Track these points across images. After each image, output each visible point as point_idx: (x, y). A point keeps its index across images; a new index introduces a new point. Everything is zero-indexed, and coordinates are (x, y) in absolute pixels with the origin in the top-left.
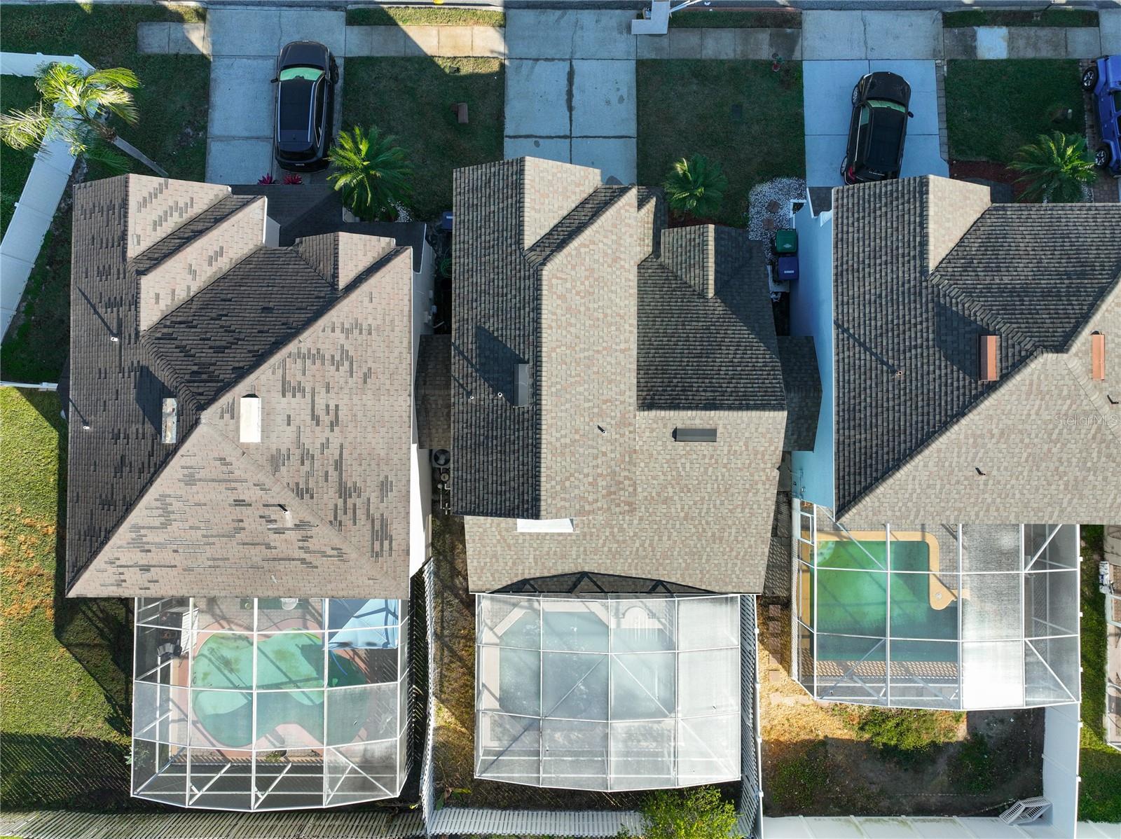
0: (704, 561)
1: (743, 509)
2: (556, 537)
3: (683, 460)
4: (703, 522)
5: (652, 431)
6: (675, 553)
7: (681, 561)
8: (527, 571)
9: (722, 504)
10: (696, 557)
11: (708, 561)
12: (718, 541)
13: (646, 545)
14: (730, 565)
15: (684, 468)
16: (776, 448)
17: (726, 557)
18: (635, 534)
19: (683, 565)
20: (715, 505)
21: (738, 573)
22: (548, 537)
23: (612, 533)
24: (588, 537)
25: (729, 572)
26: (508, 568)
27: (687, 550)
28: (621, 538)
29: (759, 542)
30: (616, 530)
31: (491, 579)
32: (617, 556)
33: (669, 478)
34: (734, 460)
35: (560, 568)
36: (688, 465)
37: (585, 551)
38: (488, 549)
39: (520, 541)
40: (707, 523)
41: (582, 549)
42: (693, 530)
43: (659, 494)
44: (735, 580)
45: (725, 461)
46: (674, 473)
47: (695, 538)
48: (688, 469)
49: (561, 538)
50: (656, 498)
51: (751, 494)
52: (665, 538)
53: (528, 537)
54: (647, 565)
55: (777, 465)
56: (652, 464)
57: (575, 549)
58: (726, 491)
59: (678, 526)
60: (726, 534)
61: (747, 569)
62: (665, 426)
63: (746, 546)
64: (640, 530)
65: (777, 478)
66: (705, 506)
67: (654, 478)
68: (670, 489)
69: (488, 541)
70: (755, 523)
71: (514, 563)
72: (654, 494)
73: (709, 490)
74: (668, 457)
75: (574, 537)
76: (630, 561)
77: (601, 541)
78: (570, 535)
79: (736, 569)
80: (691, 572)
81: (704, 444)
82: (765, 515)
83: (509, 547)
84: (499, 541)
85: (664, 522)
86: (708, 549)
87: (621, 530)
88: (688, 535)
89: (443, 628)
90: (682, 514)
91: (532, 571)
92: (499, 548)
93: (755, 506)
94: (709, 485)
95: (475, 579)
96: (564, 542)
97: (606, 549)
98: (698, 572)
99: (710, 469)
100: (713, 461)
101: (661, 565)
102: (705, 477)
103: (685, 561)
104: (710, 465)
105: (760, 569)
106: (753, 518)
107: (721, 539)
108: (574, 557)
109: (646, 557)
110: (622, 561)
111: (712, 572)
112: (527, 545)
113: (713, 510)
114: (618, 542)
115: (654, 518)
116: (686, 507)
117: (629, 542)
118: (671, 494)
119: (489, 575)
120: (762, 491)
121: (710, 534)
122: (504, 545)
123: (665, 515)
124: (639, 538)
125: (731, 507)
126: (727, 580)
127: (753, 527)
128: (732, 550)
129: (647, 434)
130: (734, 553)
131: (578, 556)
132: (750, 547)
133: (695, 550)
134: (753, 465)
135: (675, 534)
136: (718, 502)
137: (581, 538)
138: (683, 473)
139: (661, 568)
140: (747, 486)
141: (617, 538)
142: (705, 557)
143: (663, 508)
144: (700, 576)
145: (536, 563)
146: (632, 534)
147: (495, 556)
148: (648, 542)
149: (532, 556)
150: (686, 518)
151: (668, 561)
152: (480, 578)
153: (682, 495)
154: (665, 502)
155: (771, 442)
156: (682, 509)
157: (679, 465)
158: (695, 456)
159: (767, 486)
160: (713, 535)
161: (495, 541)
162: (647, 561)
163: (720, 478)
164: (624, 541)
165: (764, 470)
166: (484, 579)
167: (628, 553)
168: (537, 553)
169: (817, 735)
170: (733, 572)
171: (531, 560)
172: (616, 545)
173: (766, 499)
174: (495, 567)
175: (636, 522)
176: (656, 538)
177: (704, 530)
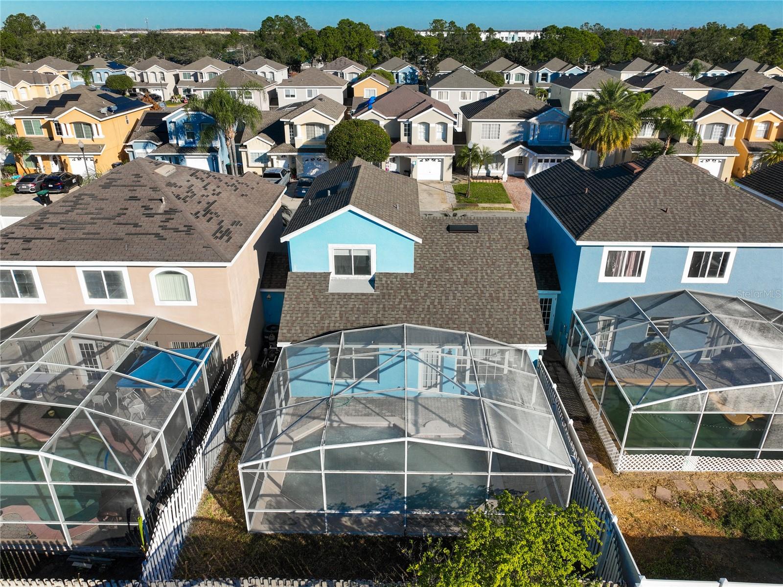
0: (487, 316)
1: (510, 276)
2: (360, 297)
3: (457, 244)
4: (481, 286)
5: (432, 227)
6: (461, 310)
7: (467, 316)
8: (332, 325)
9: (492, 272)
10: (480, 313)
11: (491, 316)
12: (495, 300)
13: (436, 304)
14: (510, 320)
15: (458, 249)
16: (523, 237)
17: (506, 313)
18: (426, 295)
19: (470, 320)
20: (487, 273)
21: (519, 326)
22: (353, 297)
23: (406, 293)
24: (387, 297)
25: (512, 326)
26: (315, 322)
27: (471, 307)
28: (414, 298)
29: (530, 300)
30: (409, 291)
31: (299, 331)
32: (412, 312)
33: (448, 255)
34: (494, 244)
35: (361, 322)
36: (461, 247)
37: (384, 308)
38: (302, 306)
39: (330, 300)
40: (484, 286)
41: (381, 306)
42: (473, 292)
43: (441, 266)
44: (519, 332)
45: (488, 245)
46: (452, 252)
47: (475, 298)
48: (461, 250)
49: (364, 297)
50: (440, 268)
51: (513, 266)
52: (451, 298)
53: (336, 297)
54: (438, 320)
55: (527, 247)
56: (434, 247)
57: (375, 306)
58: (493, 264)
59: (460, 289)
60: (501, 295)
61: (527, 323)
62: (441, 224)
63: (521, 304)
64: (430, 292)
65: (530, 255)
66: (479, 274)
67: (437, 255)
68: (450, 263)
69: (303, 300)
70: (522, 286)
71: (322, 318)
72: (438, 266)
73: (480, 263)
74: (446, 242)
75: (375, 297)
76: (423, 316)
77: (397, 300)
78: (372, 295)
79: (517, 323)
80: (478, 326)
81: (470, 234)
82: (528, 280)
83: (320, 304)
84: (311, 300)
85: (448, 286)
86: (489, 307)
87: (414, 291)
88: (469, 295)
89: (236, 435)
90: (462, 280)
91: (337, 324)
92: (311, 305)
93: (519, 274)
94: (479, 260)
95: (285, 331)
96: (366, 300)
97: (402, 306)
98: (484, 326)
99: (478, 250)
100: (479, 245)
101: (450, 319)
102: (475, 255)
103: (471, 316)
104: (478, 247)
105: (538, 322)
106: (520, 283)
107: (498, 300)
108: (375, 312)
109: (436, 313)
110: (416, 316)
111: (496, 326)
112: (335, 303)
113: (486, 277)
114: (411, 300)
115: (440, 283)
116: (465, 275)
117: (421, 301)
118: (451, 266)
119: (298, 328)
120: (521, 263)
121: (487, 295)
122: (315, 302)
123: (448, 280)
124: (429, 298)
125: (500, 275)
126: (512, 333)
127: (521, 289)
128: (509, 307)
129: (429, 229)
130: (512, 310)
131: (378, 312)
132: (524, 304)
133: (477, 307)
134: (509, 247)
135: (459, 295)
136: (489, 271)
137: (381, 297)
138: (458, 252)
139: (450, 322)
140: (509, 260)
141: (411, 297)
142: (487, 313)
143: (446, 276)
144: (486, 329)
145: (341, 317)
146: (423, 295)
147: (306, 311)
148: (437, 301)
149: (338, 312)
150: (465, 282)
151: (457, 316)
152: (289, 331)
153: (460, 266)
154: (447, 271)
155: (518, 233)
156: (462, 276)
157: (454, 247)
158: (465, 242)
159: (524, 260)
160: (491, 295)
161: (308, 300)
162: (438, 316)
163: (486, 255)
164: (417, 300)
165: (518, 250)
166: (293, 331)
167: (421, 310)
168: (343, 309)
169: (675, 532)
170: (516, 325)
171: (337, 315)
172: (411, 303)
173: (526, 269)
174: (305, 321)
175: (425, 286)
176: (444, 298)
177: (482, 292)
